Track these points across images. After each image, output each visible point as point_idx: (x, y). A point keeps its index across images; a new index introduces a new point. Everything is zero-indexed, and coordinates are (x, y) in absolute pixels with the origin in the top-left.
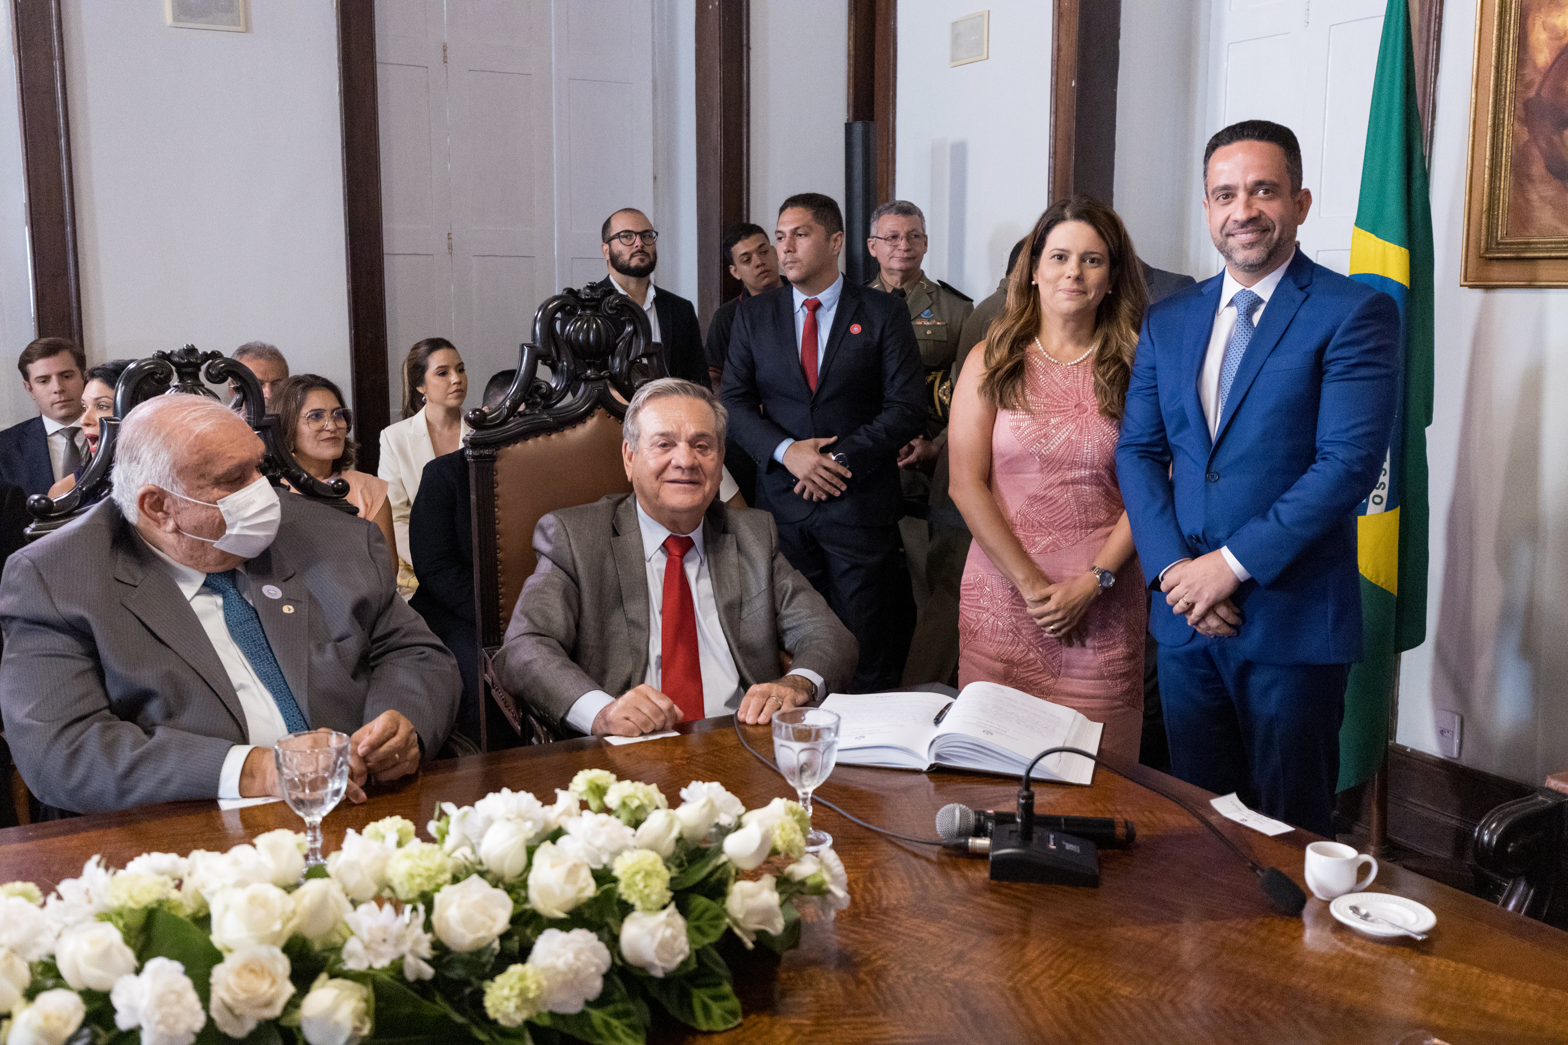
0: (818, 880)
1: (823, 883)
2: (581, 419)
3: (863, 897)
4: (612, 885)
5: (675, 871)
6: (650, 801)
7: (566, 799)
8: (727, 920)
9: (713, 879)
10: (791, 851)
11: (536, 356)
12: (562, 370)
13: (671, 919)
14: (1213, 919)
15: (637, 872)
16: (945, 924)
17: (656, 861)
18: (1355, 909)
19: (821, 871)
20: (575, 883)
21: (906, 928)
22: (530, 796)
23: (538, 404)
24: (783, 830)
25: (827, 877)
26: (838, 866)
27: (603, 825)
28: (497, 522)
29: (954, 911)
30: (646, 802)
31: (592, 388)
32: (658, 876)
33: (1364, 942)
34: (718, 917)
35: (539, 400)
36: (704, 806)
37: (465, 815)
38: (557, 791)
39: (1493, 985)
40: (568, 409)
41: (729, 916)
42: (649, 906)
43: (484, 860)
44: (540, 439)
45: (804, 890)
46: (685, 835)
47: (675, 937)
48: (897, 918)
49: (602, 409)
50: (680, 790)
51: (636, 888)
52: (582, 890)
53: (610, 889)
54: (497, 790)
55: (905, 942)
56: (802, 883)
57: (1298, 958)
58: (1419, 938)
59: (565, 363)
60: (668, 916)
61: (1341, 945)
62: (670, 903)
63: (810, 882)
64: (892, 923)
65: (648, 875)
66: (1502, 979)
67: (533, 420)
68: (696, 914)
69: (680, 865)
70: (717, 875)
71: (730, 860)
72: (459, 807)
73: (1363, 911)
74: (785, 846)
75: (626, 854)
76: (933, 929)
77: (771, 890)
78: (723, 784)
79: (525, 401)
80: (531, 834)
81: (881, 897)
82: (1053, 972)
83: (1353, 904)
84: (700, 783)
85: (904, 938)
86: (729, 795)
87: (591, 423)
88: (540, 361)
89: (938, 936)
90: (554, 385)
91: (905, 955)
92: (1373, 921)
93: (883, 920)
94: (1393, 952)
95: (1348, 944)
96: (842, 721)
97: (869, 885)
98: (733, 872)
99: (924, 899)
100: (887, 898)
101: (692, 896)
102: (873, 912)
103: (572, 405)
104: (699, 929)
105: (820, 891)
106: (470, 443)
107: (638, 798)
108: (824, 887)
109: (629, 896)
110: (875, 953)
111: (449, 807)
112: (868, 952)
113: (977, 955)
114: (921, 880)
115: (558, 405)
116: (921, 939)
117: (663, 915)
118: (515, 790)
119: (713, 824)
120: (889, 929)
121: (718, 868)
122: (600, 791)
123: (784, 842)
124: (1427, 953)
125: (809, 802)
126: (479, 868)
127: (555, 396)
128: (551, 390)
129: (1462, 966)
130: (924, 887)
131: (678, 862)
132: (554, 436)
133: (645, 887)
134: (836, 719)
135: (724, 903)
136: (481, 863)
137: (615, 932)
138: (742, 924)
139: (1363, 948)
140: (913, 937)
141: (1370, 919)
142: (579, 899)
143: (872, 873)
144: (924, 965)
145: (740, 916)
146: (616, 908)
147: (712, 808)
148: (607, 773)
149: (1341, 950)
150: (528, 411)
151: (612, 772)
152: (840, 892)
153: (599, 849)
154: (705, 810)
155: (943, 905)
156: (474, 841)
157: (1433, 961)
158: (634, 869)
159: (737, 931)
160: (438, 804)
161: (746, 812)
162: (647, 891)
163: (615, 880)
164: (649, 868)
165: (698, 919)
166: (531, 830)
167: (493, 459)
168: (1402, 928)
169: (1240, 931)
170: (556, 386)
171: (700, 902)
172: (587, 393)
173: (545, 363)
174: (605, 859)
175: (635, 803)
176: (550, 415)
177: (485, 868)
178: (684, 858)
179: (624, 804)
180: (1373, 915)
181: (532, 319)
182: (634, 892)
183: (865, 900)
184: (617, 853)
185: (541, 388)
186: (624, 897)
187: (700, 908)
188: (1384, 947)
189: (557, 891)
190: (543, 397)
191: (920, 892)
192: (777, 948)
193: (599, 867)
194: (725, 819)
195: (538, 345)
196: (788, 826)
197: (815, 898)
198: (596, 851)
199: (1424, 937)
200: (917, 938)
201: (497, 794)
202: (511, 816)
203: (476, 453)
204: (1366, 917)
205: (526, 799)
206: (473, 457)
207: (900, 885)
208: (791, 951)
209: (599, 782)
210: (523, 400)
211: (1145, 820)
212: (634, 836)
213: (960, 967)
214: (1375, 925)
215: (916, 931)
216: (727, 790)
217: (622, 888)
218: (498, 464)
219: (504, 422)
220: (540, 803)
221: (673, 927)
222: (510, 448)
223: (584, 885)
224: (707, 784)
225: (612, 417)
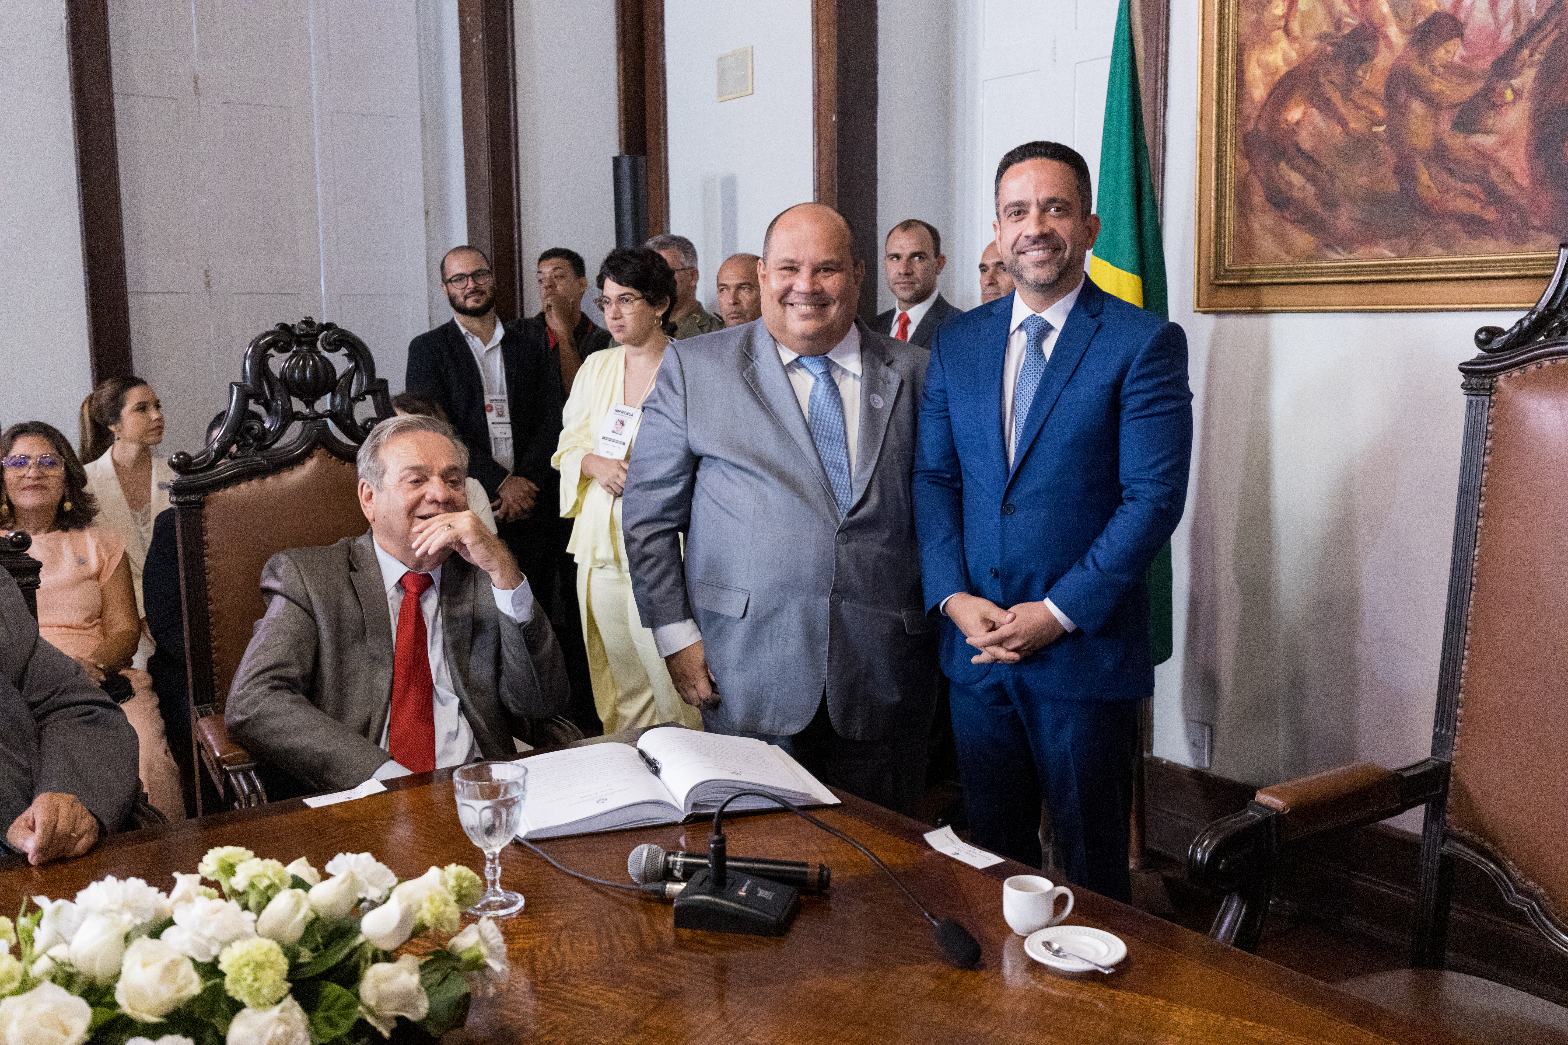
0: (474, 953)
1: (479, 957)
2: (300, 460)
3: (544, 963)
4: (218, 980)
5: (306, 956)
6: (281, 880)
7: (184, 882)
8: (360, 1008)
9: (351, 962)
10: (442, 925)
11: (245, 396)
12: (277, 410)
13: (286, 1015)
14: (907, 965)
15: (247, 965)
16: (626, 989)
17: (271, 950)
18: (1047, 945)
19: (478, 943)
20: (173, 982)
21: (584, 996)
22: (141, 883)
23: (251, 445)
24: (432, 902)
25: (484, 950)
26: (495, 937)
27: (217, 911)
28: (207, 571)
29: (638, 974)
30: (277, 881)
31: (310, 428)
32: (271, 968)
33: (1053, 979)
34: (350, 1006)
35: (251, 441)
36: (343, 881)
37: (59, 909)
38: (176, 874)
39: (1175, 1019)
40: (282, 451)
41: (364, 1005)
42: (261, 1001)
43: (73, 962)
44: (254, 483)
45: (459, 966)
46: (322, 915)
47: (289, 1036)
48: (575, 986)
49: (322, 450)
50: (326, 863)
51: (243, 983)
52: (180, 989)
53: (215, 986)
54: (100, 878)
55: (579, 1012)
56: (459, 959)
57: (986, 1002)
58: (1107, 972)
59: (279, 402)
60: (282, 1011)
61: (1033, 982)
62: (286, 996)
63: (465, 957)
64: (569, 992)
65: (259, 966)
66: (1185, 1010)
67: (243, 463)
68: (326, 1003)
69: (315, 950)
70: (355, 958)
71: (367, 941)
72: (53, 900)
73: (1056, 946)
74: (433, 920)
75: (236, 945)
76: (611, 996)
77: (411, 973)
78: (373, 854)
79: (237, 443)
80: (128, 928)
81: (563, 962)
82: (729, 1036)
83: (1046, 940)
84: (348, 854)
85: (579, 1008)
86: (381, 866)
87: (311, 464)
88: (251, 401)
89: (616, 1003)
90: (267, 425)
91: (575, 1027)
92: (1065, 956)
93: (560, 989)
94: (1082, 989)
95: (1039, 982)
96: (529, 774)
97: (554, 949)
98: (369, 955)
99: (609, 961)
100: (571, 964)
101: (324, 982)
102: (551, 981)
103: (287, 446)
104: (330, 1021)
105: (477, 965)
106: (174, 489)
107: (269, 878)
108: (481, 961)
109: (237, 992)
110: (543, 1027)
111: (41, 901)
112: (536, 1028)
113: (654, 1021)
114: (611, 940)
115: (274, 447)
116: (596, 1008)
117: (276, 1011)
118: (123, 876)
119: (355, 901)
120: (565, 999)
121: (354, 951)
122: (230, 869)
123: (433, 915)
124: (1115, 987)
125: (497, 861)
126: (69, 969)
127: (269, 436)
128: (265, 432)
129: (1148, 999)
130: (612, 948)
131: (313, 945)
132: (269, 480)
133: (255, 980)
134: (523, 771)
135: (358, 990)
136: (71, 965)
137: (222, 1034)
138: (377, 1012)
139: (1053, 985)
140: (588, 1006)
141: (1061, 954)
142: (179, 1000)
143: (560, 935)
144: (595, 1038)
145: (372, 1003)
146: (224, 1006)
147: (353, 881)
148: (242, 849)
149: (1033, 989)
150: (239, 454)
151: (248, 848)
152: (496, 966)
153: (209, 940)
154: (345, 886)
155: (627, 967)
156: (67, 938)
157: (1121, 995)
158: (241, 962)
159: (371, 1020)
160: (25, 899)
161: (399, 882)
162: (257, 985)
163: (222, 975)
164: (260, 958)
165: (329, 1008)
166: (130, 922)
167: (201, 505)
168: (1090, 962)
169: (932, 976)
170: (271, 427)
171: (333, 989)
172: (305, 433)
173: (257, 402)
174: (214, 951)
175: (266, 882)
176: (263, 457)
177: (75, 970)
178: (320, 940)
179: (253, 885)
180: (1066, 950)
181: (242, 356)
182: (242, 988)
183: (545, 968)
184: (229, 944)
185: (253, 429)
186: (230, 994)
187: (331, 998)
188: (1074, 983)
189: (150, 993)
190: (257, 438)
191: (606, 954)
192: (432, 1031)
193: (208, 960)
194: (374, 894)
195: (248, 383)
196: (437, 898)
197: (475, 973)
198: (204, 942)
199: (1111, 971)
200: (592, 1007)
201: (101, 883)
202: (115, 907)
203: (181, 500)
204: (1057, 952)
205: (136, 884)
206: (178, 503)
207: (587, 948)
208: (457, 1032)
209: (231, 861)
210: (232, 442)
211: (856, 858)
212: (256, 921)
213: (632, 1037)
214: (1065, 960)
215: (592, 998)
216: (378, 860)
217: (228, 983)
218: (208, 511)
219: (213, 465)
220: (155, 889)
221: (288, 1024)
222: (219, 494)
223: (182, 983)
224: (355, 855)
225: (334, 458)
